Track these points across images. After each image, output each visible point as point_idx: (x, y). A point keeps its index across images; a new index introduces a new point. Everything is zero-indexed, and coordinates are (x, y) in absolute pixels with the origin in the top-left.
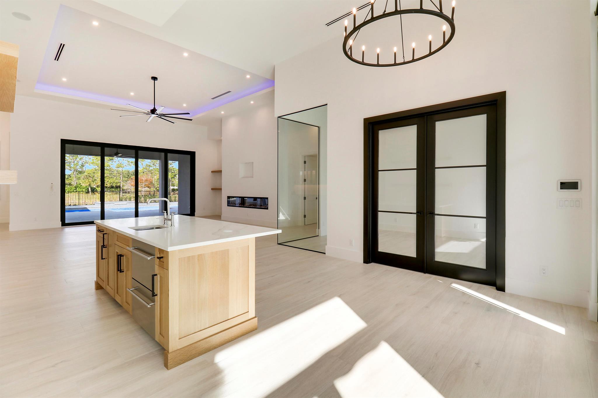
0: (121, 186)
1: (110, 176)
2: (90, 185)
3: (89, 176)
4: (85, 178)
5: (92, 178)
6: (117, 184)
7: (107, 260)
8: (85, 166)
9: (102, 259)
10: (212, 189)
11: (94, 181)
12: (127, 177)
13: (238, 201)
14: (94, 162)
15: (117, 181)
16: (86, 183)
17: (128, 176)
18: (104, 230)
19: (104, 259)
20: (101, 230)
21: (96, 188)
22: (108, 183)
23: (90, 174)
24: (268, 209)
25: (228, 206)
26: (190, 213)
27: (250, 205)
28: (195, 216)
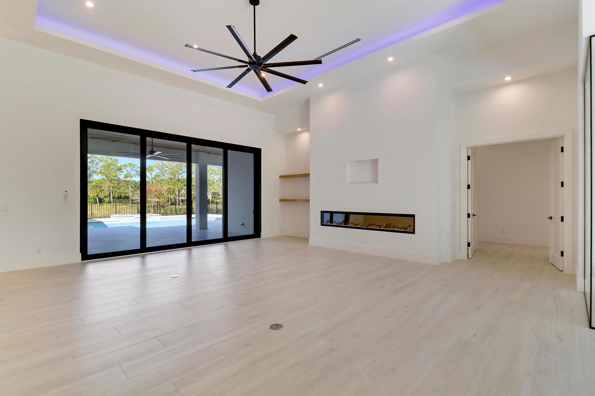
0: (130, 197)
1: (117, 187)
2: (97, 196)
3: (97, 186)
4: (92, 188)
5: (100, 188)
6: (126, 194)
8: (92, 176)
10: (280, 200)
11: (102, 191)
12: (134, 188)
13: (339, 219)
14: (102, 172)
15: (125, 191)
16: (94, 194)
17: (136, 186)
21: (103, 199)
22: (117, 193)
23: (99, 184)
24: (413, 233)
25: (322, 225)
26: (253, 234)
27: (369, 226)
28: (260, 237)
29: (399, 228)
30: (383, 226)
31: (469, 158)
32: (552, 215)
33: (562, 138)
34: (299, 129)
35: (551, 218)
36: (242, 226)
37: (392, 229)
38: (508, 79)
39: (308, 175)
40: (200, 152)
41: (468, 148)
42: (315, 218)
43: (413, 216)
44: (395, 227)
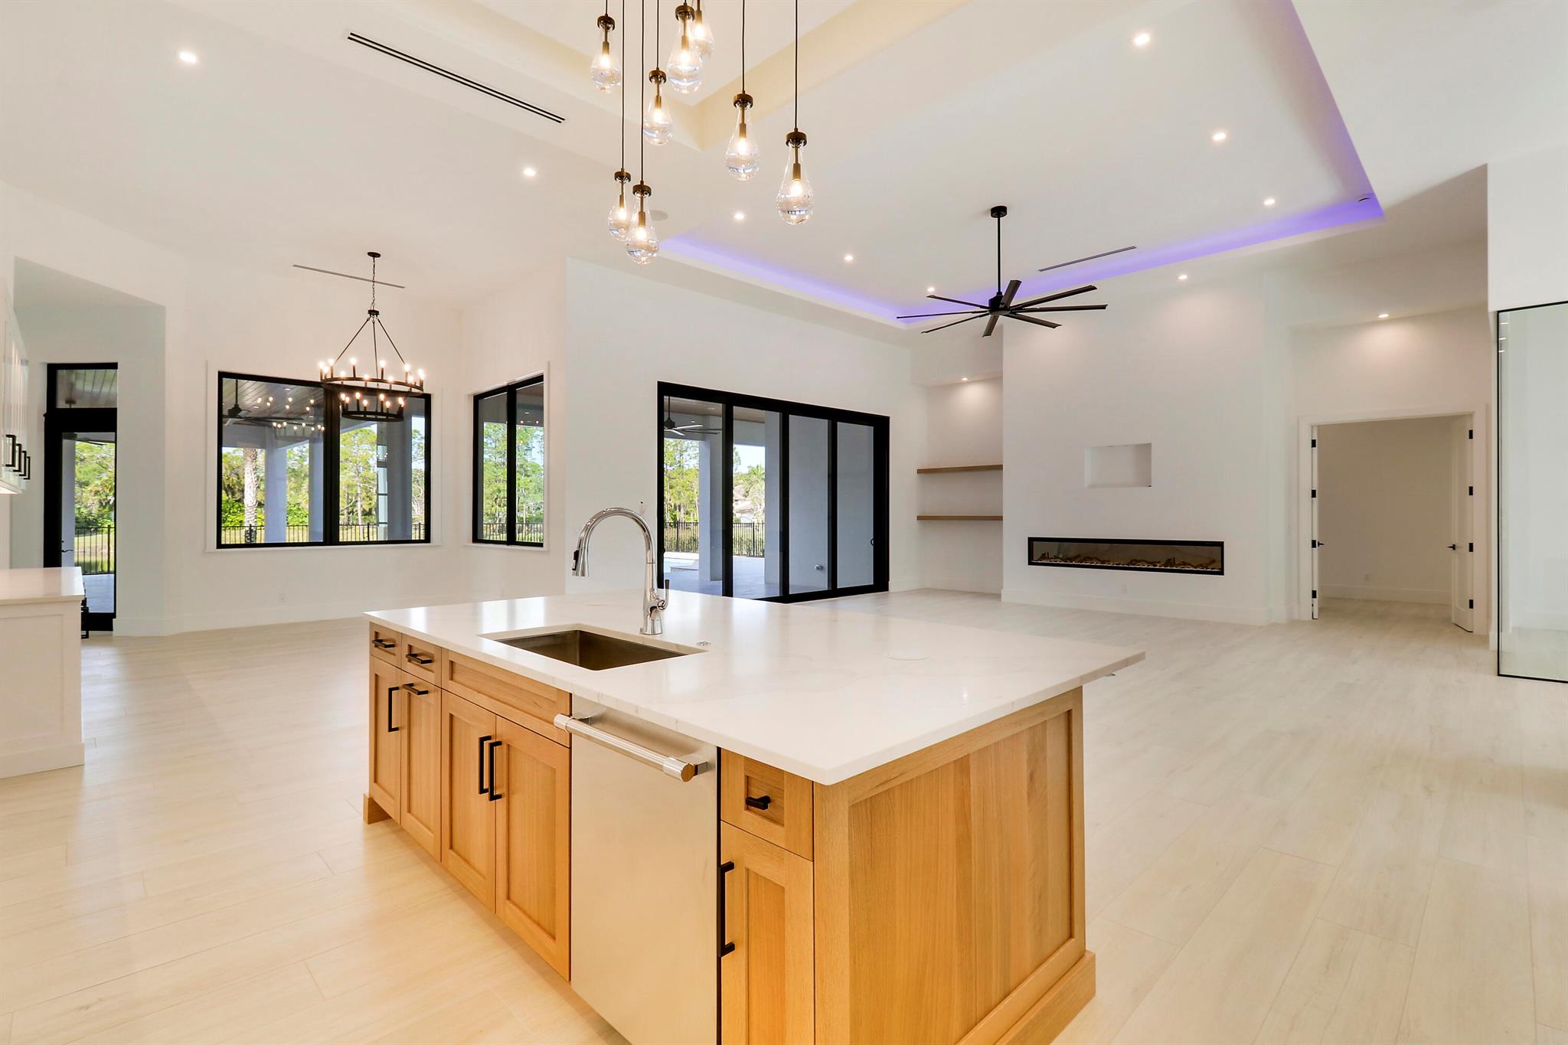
7: (405, 732)
9: (391, 729)
10: (919, 518)
18: (394, 641)
19: (396, 729)
20: (386, 641)
24: (1221, 573)
25: (1030, 563)
26: (872, 583)
27: (1131, 563)
28: (887, 590)
29: (1192, 566)
30: (1159, 562)
31: (1314, 443)
32: (1456, 542)
33: (1471, 415)
34: (965, 379)
35: (1454, 547)
36: (818, 571)
37: (1179, 568)
38: (1384, 316)
39: (1000, 467)
40: (711, 417)
41: (1312, 427)
42: (1016, 552)
43: (1221, 545)
44: (1184, 564)
